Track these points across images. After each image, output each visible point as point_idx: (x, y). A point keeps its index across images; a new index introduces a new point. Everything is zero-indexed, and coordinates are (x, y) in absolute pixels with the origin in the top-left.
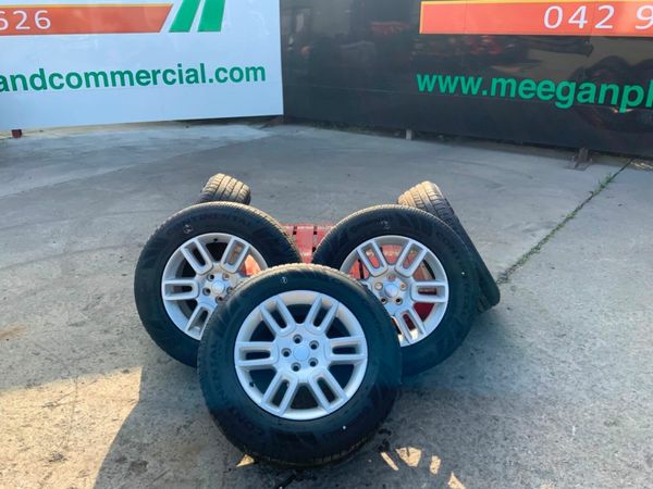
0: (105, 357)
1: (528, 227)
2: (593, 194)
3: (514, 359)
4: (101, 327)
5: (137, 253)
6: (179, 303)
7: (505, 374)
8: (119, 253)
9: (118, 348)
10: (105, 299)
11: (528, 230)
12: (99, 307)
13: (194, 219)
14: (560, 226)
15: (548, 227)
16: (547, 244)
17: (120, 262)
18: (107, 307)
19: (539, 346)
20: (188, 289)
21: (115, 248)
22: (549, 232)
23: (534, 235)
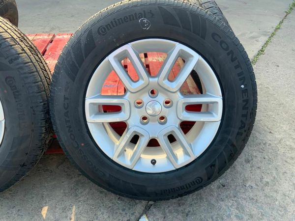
1: (251, 35)
2: (287, 13)
3: (269, 160)
7: (266, 179)
11: (253, 38)
14: (273, 34)
15: (265, 35)
16: (268, 47)
19: (288, 143)
22: (267, 38)
23: (257, 41)
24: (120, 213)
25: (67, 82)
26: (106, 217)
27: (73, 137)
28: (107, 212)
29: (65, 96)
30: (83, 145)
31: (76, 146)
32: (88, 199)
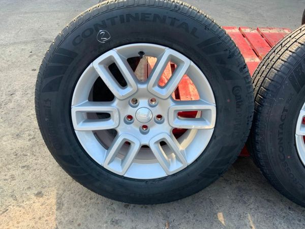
0: (17, 172)
4: (13, 130)
5: (45, 49)
6: (96, 134)
8: (29, 47)
9: (30, 160)
10: (17, 97)
12: (11, 105)
13: (112, 20)
17: (30, 56)
18: (19, 105)
20: (105, 116)
21: (25, 43)
24: (298, 224)
25: (291, 94)
26: (285, 227)
27: (281, 149)
28: (284, 222)
29: (284, 107)
30: (289, 157)
31: (283, 158)
32: (258, 207)
